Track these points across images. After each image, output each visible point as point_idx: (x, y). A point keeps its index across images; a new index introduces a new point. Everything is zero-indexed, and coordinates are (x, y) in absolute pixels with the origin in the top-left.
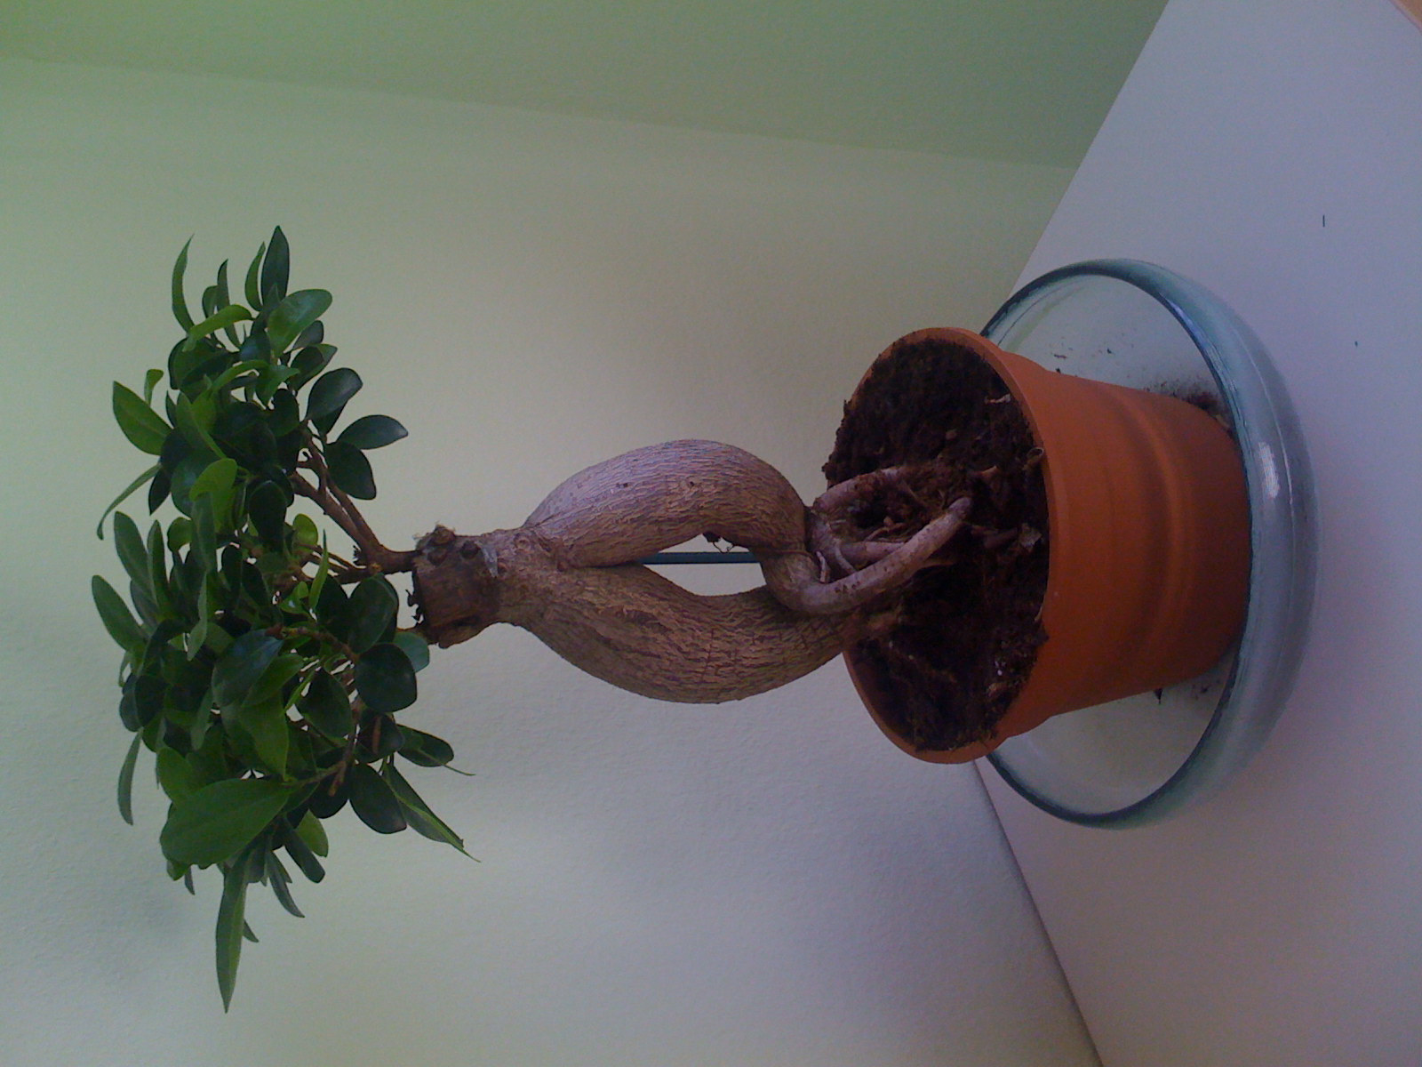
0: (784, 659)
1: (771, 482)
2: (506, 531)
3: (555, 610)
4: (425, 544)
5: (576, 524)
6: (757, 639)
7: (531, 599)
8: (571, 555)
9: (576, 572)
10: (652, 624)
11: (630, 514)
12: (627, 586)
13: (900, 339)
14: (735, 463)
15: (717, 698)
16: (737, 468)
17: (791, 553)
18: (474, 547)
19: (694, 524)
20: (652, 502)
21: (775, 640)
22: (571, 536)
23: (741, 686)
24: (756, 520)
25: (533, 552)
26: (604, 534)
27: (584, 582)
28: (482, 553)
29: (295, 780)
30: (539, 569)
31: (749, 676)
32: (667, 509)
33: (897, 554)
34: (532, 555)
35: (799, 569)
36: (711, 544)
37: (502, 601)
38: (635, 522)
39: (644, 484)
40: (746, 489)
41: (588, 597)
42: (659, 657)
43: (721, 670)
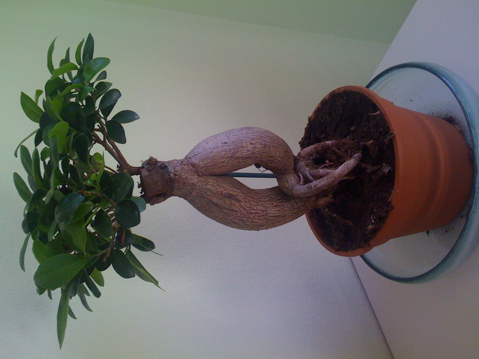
0: (284, 214)
1: (282, 145)
2: (177, 160)
3: (196, 192)
4: (145, 164)
5: (205, 158)
6: (274, 206)
7: (187, 187)
8: (203, 171)
9: (205, 177)
10: (234, 198)
11: (227, 155)
12: (225, 184)
13: (333, 91)
14: (268, 136)
15: (258, 229)
16: (270, 138)
17: (289, 173)
18: (165, 166)
19: (252, 159)
20: (236, 150)
21: (281, 207)
22: (203, 163)
23: (267, 224)
24: (276, 159)
25: (188, 168)
26: (216, 162)
27: (208, 181)
28: (168, 168)
29: (89, 255)
30: (191, 175)
31: (271, 220)
32: (242, 153)
33: (332, 174)
34: (188, 170)
35: (292, 179)
36: (258, 168)
37: (175, 187)
38: (229, 157)
39: (233, 143)
40: (272, 147)
41: (209, 187)
42: (236, 211)
43: (260, 217)
